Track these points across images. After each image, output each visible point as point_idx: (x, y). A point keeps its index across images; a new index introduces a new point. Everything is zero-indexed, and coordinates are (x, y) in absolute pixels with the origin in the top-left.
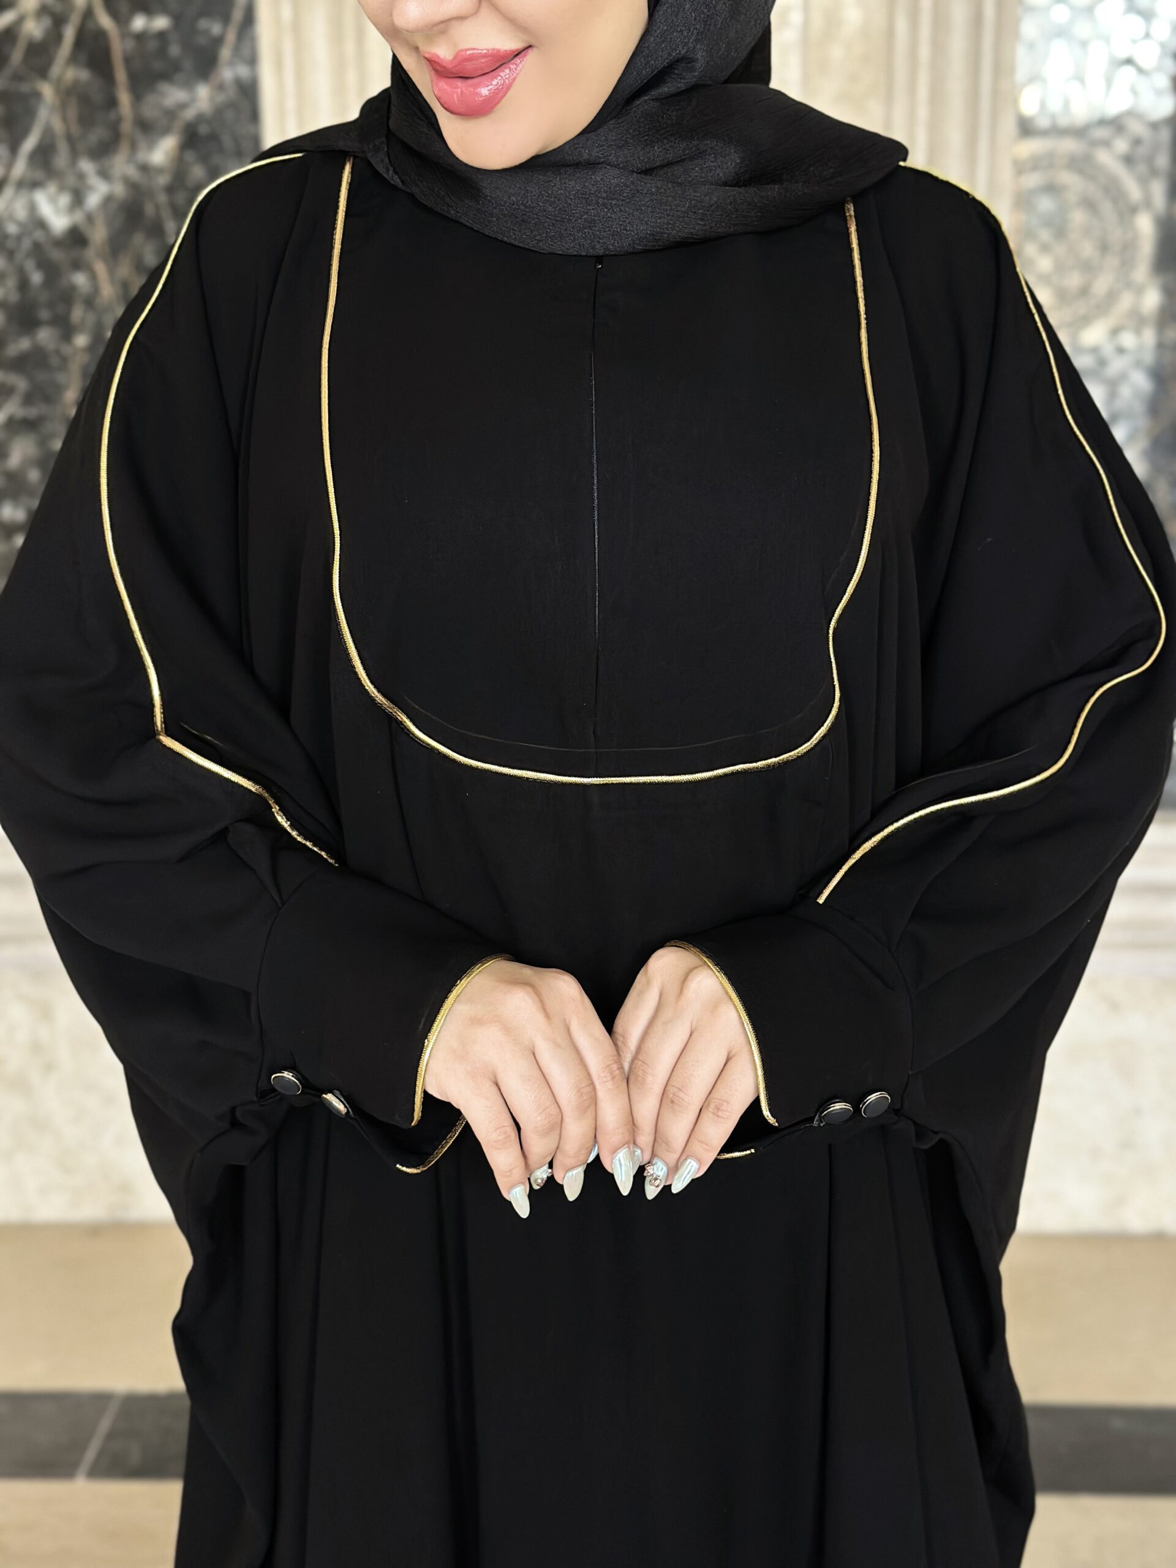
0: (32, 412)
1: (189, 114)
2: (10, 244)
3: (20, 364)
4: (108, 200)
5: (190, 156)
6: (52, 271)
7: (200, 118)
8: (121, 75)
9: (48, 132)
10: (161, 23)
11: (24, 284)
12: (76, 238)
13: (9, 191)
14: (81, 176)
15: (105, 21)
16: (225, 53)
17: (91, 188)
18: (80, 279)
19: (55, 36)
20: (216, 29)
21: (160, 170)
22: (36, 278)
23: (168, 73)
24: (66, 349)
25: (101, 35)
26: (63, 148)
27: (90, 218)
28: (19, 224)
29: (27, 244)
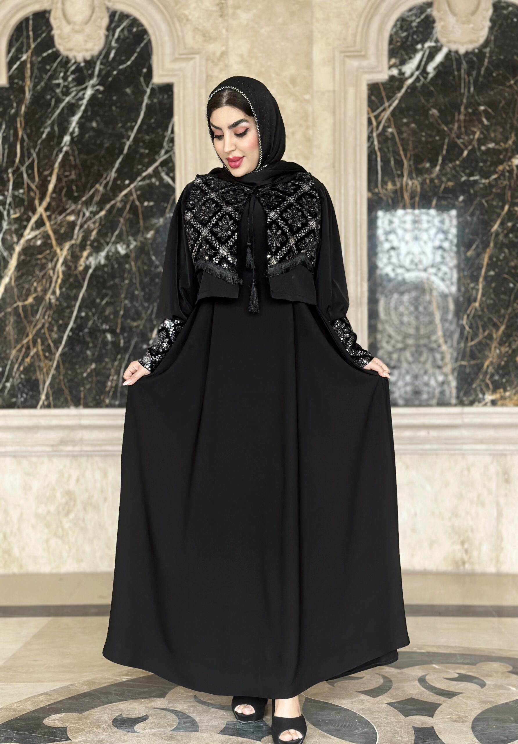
0: (112, 300)
1: (158, 225)
2: (110, 258)
3: (110, 288)
4: (136, 247)
5: (157, 235)
6: (120, 264)
7: (160, 226)
8: (141, 216)
9: (121, 231)
10: (152, 204)
11: (113, 267)
12: (127, 256)
13: (110, 245)
14: (129, 241)
15: (137, 203)
16: (167, 211)
17: (131, 244)
18: (127, 266)
19: (124, 207)
20: (165, 205)
21: (149, 239)
22: (116, 266)
23: (153, 216)
24: (122, 284)
25: (136, 207)
26: (125, 233)
27: (131, 251)
28: (113, 253)
29: (114, 257)
